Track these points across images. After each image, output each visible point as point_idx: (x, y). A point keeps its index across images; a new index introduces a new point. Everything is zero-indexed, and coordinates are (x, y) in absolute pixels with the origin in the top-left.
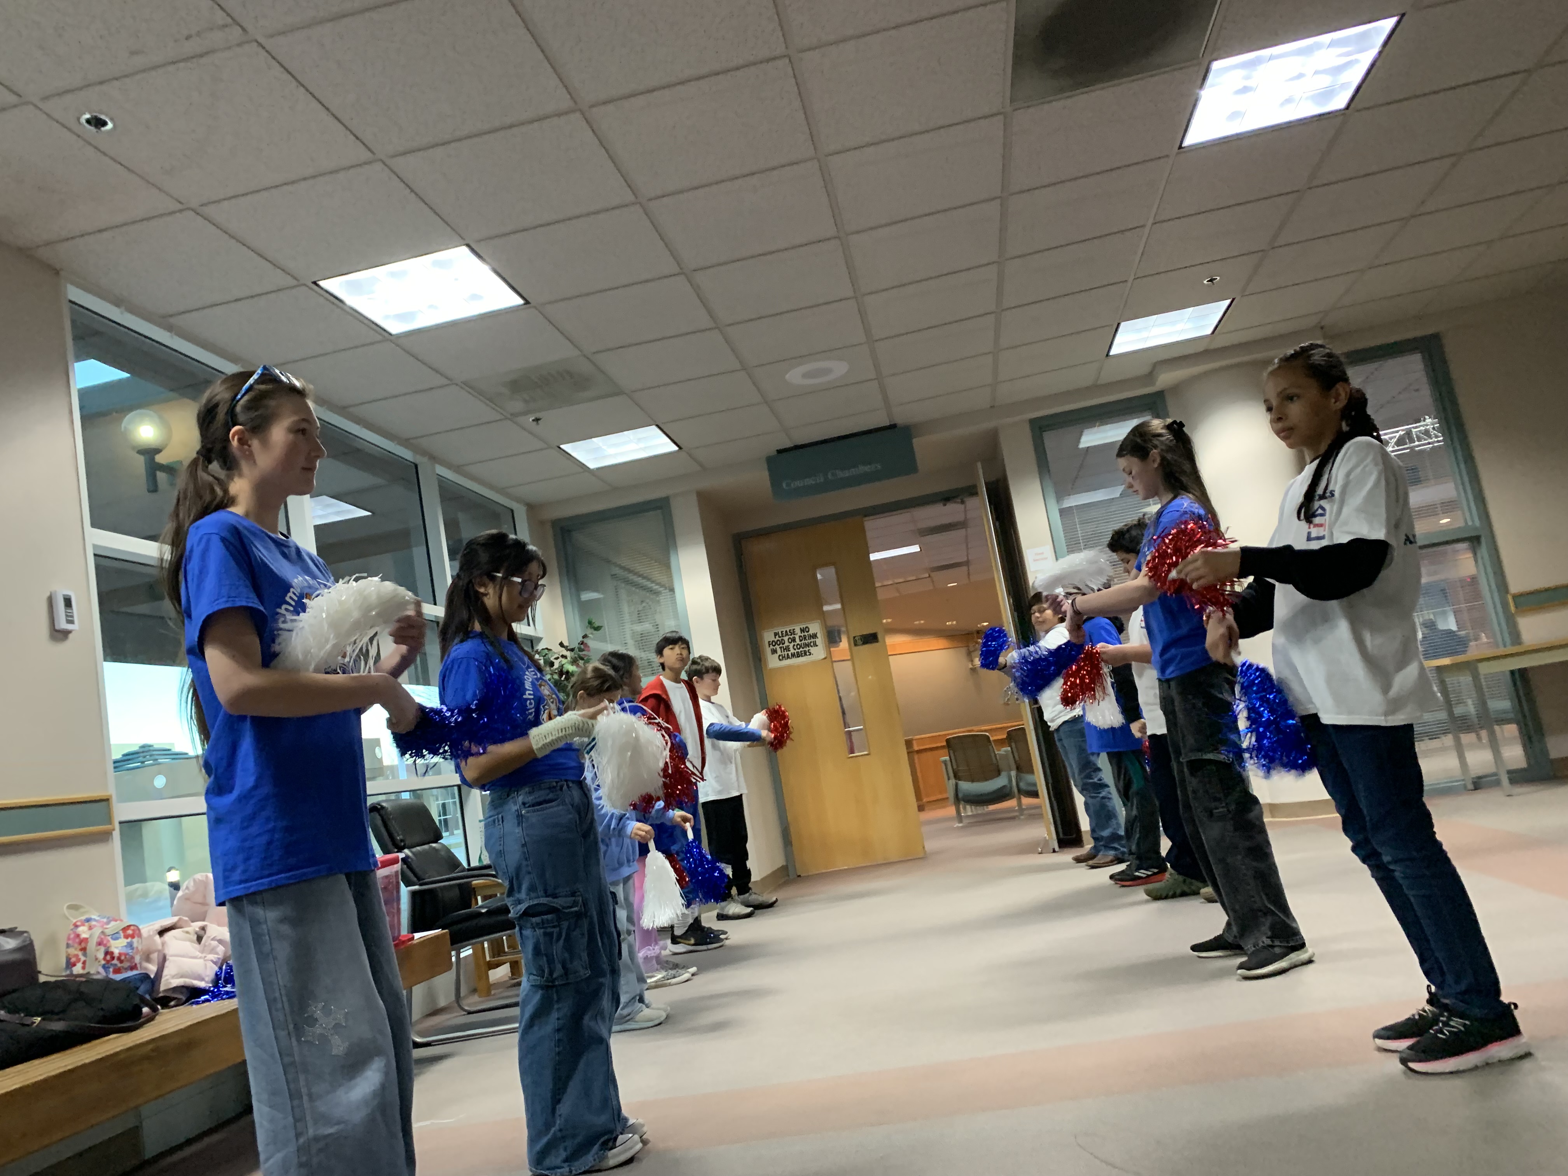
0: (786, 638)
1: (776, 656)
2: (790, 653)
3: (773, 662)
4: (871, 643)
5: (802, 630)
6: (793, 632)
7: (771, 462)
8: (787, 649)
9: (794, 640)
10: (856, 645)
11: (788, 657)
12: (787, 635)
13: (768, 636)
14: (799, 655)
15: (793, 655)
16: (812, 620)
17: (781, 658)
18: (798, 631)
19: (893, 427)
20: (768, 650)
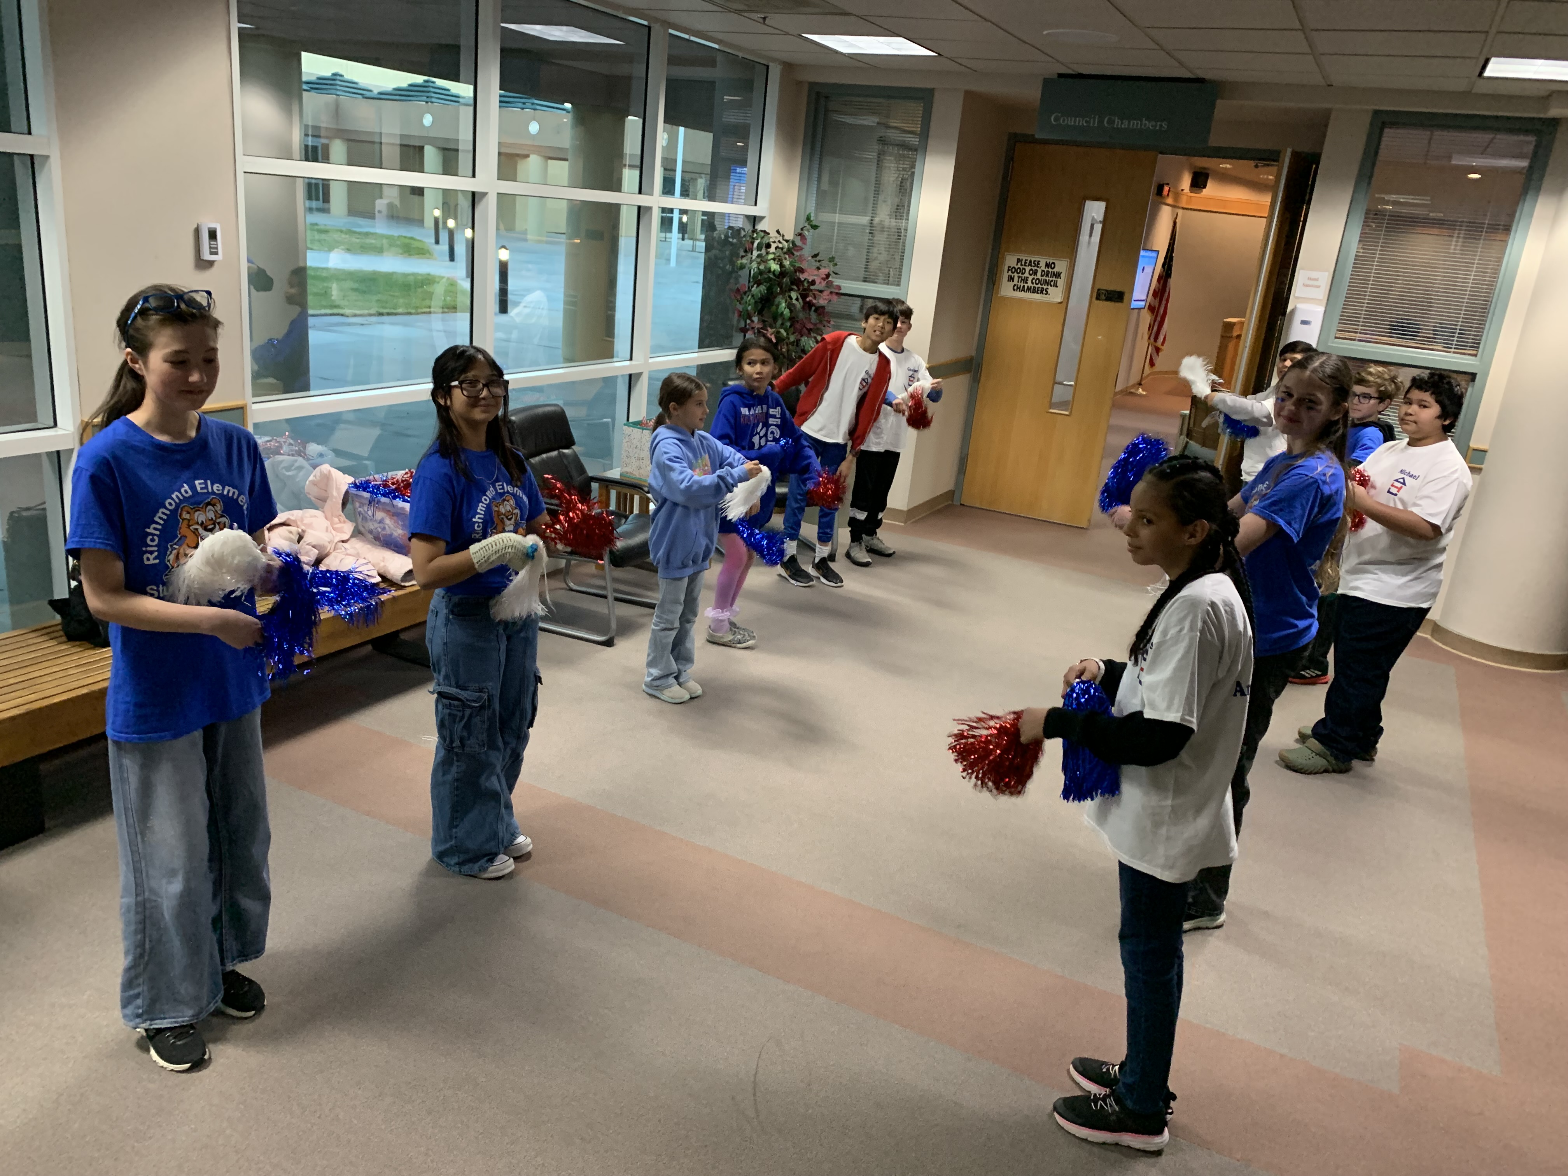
0: (1028, 269)
1: (1012, 284)
2: (1026, 286)
3: (1006, 289)
4: (1115, 301)
5: (1047, 265)
6: (1037, 264)
7: (1047, 83)
8: (1025, 280)
9: (1035, 273)
10: (1097, 299)
11: (1023, 290)
12: (1030, 264)
13: (1011, 260)
14: (1034, 291)
15: (1029, 289)
16: (1061, 257)
17: (1016, 288)
18: (1042, 265)
20: (1006, 275)
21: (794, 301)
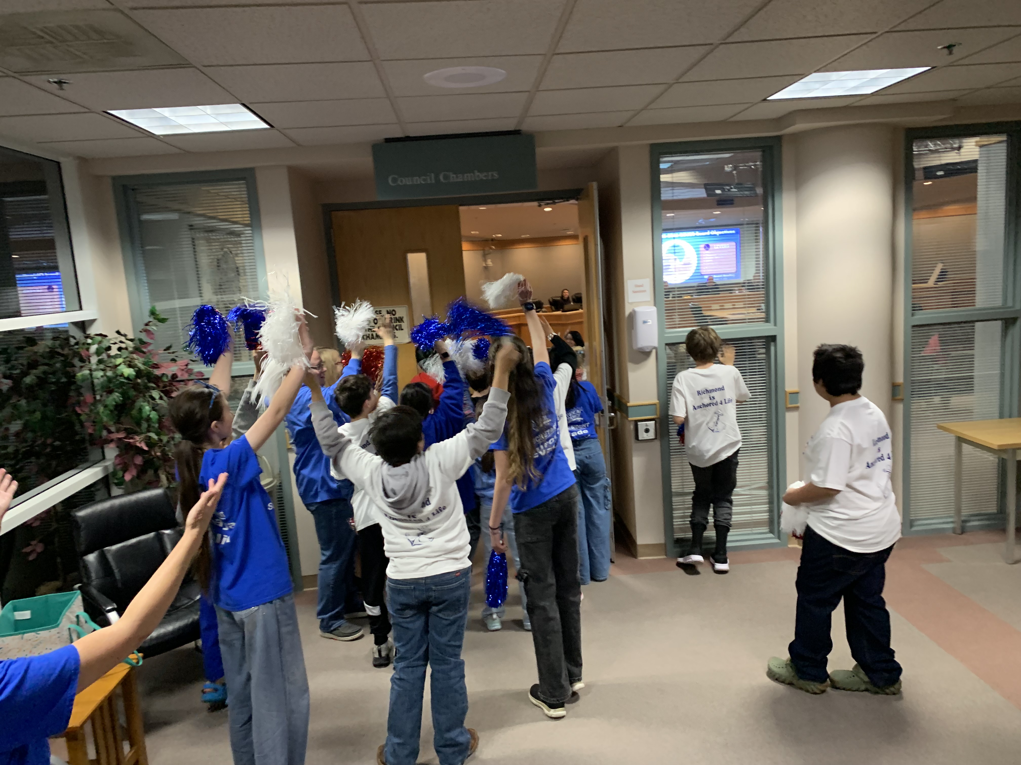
5: (388, 313)
7: (377, 150)
16: (396, 304)
18: (384, 313)
19: (516, 132)
21: (159, 402)
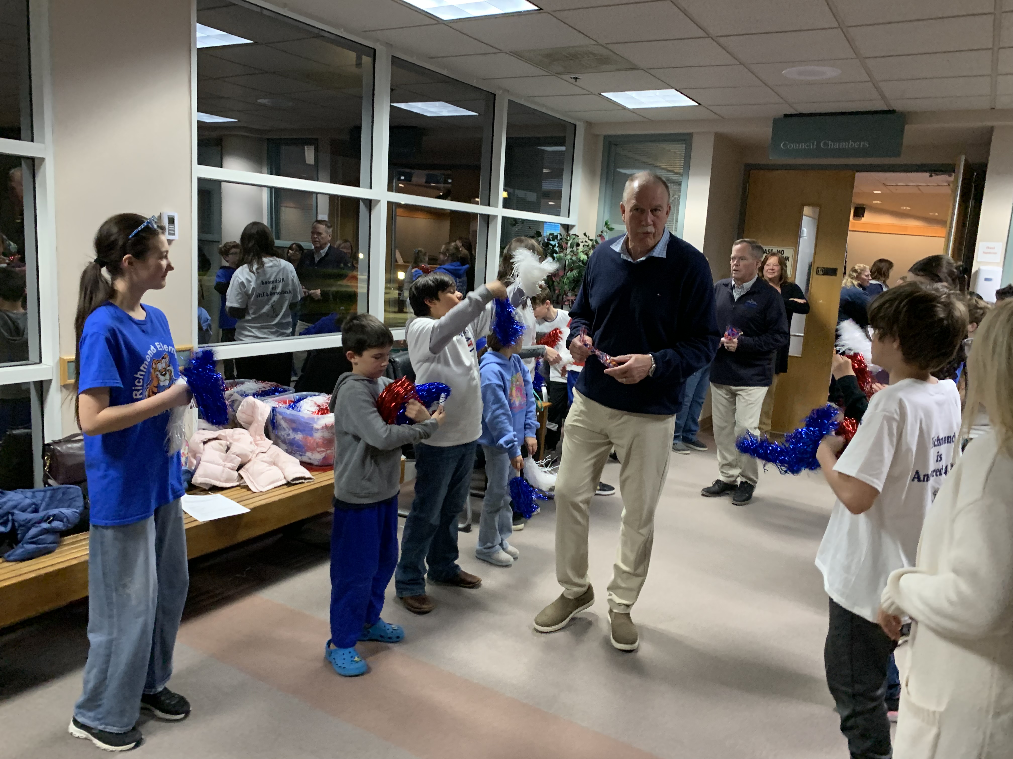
4: (830, 275)
7: (776, 122)
10: (817, 274)
16: (787, 246)
